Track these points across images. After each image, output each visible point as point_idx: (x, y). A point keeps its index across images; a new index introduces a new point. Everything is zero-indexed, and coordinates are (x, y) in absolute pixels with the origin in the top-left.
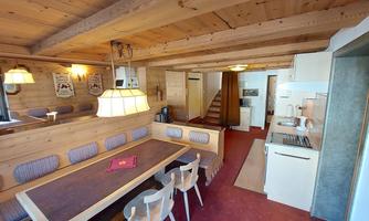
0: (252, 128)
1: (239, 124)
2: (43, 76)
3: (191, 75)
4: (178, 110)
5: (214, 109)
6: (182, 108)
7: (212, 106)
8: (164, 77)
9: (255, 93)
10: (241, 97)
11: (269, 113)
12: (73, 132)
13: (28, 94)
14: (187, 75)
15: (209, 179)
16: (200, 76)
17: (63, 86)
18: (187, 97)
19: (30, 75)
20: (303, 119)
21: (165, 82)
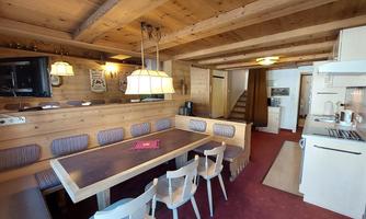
0: (281, 130)
1: (266, 125)
2: (81, 72)
3: (215, 73)
4: (201, 108)
5: (239, 110)
6: (205, 106)
7: (236, 106)
8: (189, 72)
9: (285, 92)
10: (269, 96)
11: (302, 116)
12: (103, 116)
13: (69, 87)
14: (211, 73)
15: (234, 174)
16: (225, 74)
17: (98, 82)
18: (211, 94)
19: (71, 67)
20: (348, 113)
21: (189, 77)
